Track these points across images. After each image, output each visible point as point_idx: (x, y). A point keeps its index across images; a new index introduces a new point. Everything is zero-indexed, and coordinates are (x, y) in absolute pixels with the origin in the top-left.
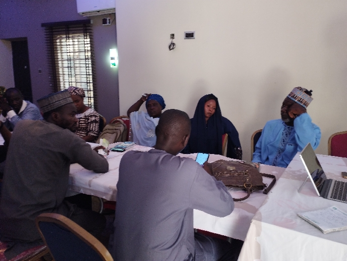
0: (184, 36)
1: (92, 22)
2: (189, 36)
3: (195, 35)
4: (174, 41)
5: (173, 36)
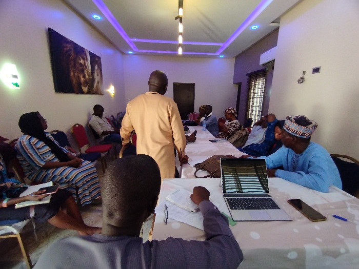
0: (312, 71)
1: (267, 69)
2: (316, 70)
3: (321, 70)
4: (305, 76)
5: (304, 72)
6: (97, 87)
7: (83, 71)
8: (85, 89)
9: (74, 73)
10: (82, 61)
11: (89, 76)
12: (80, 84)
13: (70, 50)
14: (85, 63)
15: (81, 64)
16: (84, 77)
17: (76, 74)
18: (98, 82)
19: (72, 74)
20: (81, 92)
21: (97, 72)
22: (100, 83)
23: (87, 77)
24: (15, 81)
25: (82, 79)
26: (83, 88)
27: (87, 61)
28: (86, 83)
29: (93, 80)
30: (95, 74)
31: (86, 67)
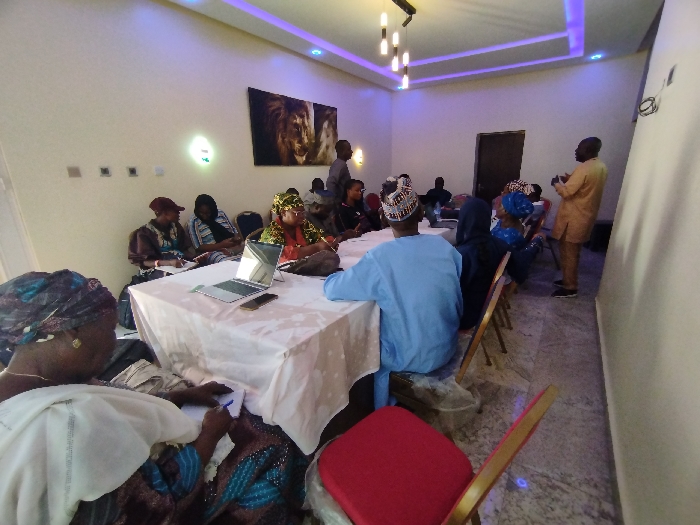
6: (324, 154)
7: (299, 134)
8: (301, 159)
9: (283, 138)
10: (298, 121)
11: (310, 140)
12: (292, 152)
13: (279, 109)
14: (303, 123)
15: (296, 125)
16: (301, 142)
17: (286, 140)
18: (327, 147)
19: (280, 140)
20: (294, 163)
21: (327, 132)
23: (306, 141)
24: (205, 156)
25: (297, 146)
26: (298, 157)
27: (308, 118)
28: (304, 150)
29: (318, 144)
30: (323, 135)
31: (305, 127)
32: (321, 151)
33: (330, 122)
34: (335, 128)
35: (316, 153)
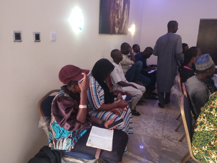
6: (124, 26)
7: (118, 11)
9: (113, 13)
10: (118, 2)
11: (121, 16)
12: (114, 24)
14: (120, 4)
15: (117, 4)
16: (118, 17)
17: (113, 15)
18: (126, 22)
19: (111, 15)
21: (126, 12)
22: (126, 23)
23: (119, 17)
25: (117, 20)
26: (116, 28)
27: (122, 1)
28: (118, 23)
30: (125, 14)
31: (120, 7)
32: (124, 24)
33: (128, 5)
34: (129, 9)
35: (122, 26)
